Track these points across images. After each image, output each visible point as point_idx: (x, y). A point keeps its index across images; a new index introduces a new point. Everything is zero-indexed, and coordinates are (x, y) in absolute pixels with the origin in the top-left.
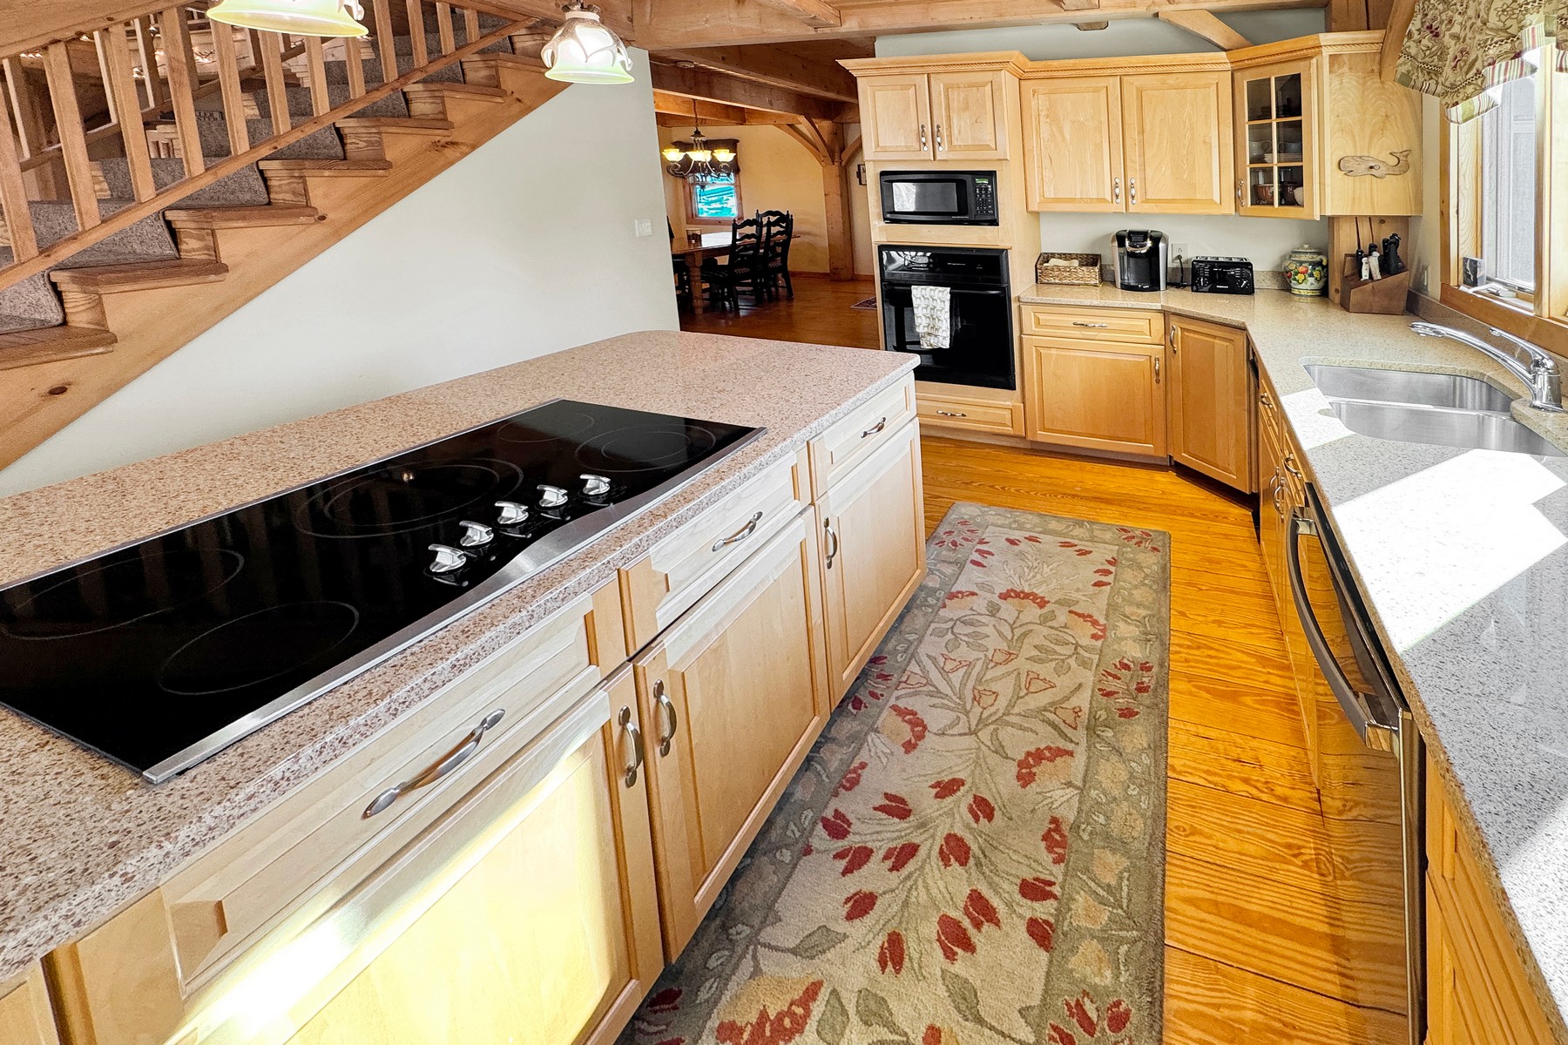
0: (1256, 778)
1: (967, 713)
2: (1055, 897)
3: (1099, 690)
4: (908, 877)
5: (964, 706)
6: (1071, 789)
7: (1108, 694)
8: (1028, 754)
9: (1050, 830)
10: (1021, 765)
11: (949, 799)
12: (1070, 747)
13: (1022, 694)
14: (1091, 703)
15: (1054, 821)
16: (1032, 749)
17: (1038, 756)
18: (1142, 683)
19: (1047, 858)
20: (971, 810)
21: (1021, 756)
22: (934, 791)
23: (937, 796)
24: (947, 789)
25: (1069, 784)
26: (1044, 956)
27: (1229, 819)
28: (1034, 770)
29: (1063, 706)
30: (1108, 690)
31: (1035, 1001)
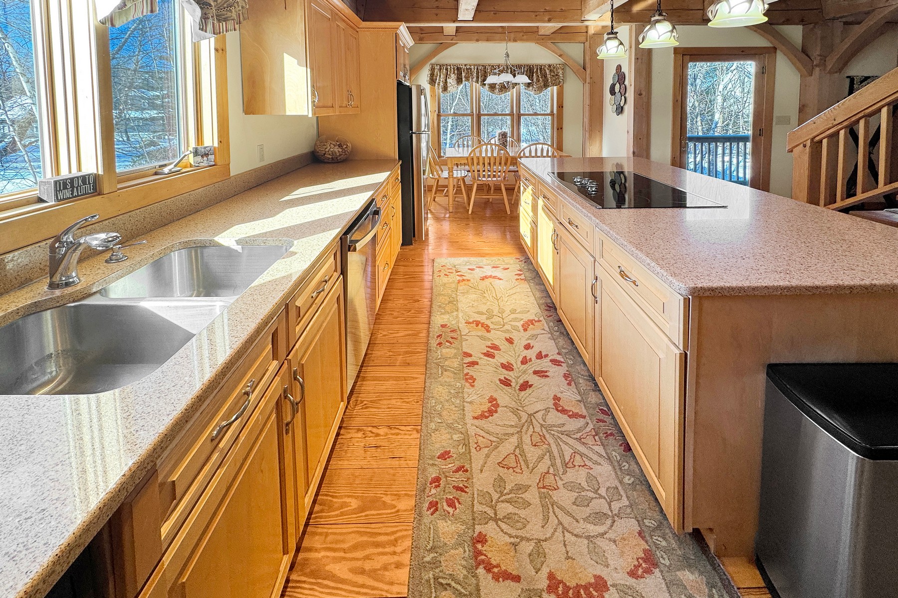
0: (371, 438)
1: (542, 426)
2: (465, 363)
3: (467, 471)
4: (519, 356)
5: (546, 428)
6: (469, 400)
7: (460, 469)
8: (496, 412)
9: (474, 382)
10: (497, 406)
11: (521, 382)
12: (476, 422)
13: (518, 449)
14: (470, 456)
15: (473, 386)
16: (495, 415)
17: (491, 412)
18: (436, 487)
19: (471, 373)
20: (510, 380)
21: (499, 409)
22: (530, 383)
23: (528, 382)
24: (525, 386)
25: (470, 403)
26: (465, 350)
27: (392, 412)
28: (490, 404)
29: (488, 449)
30: (460, 473)
31: (464, 343)
